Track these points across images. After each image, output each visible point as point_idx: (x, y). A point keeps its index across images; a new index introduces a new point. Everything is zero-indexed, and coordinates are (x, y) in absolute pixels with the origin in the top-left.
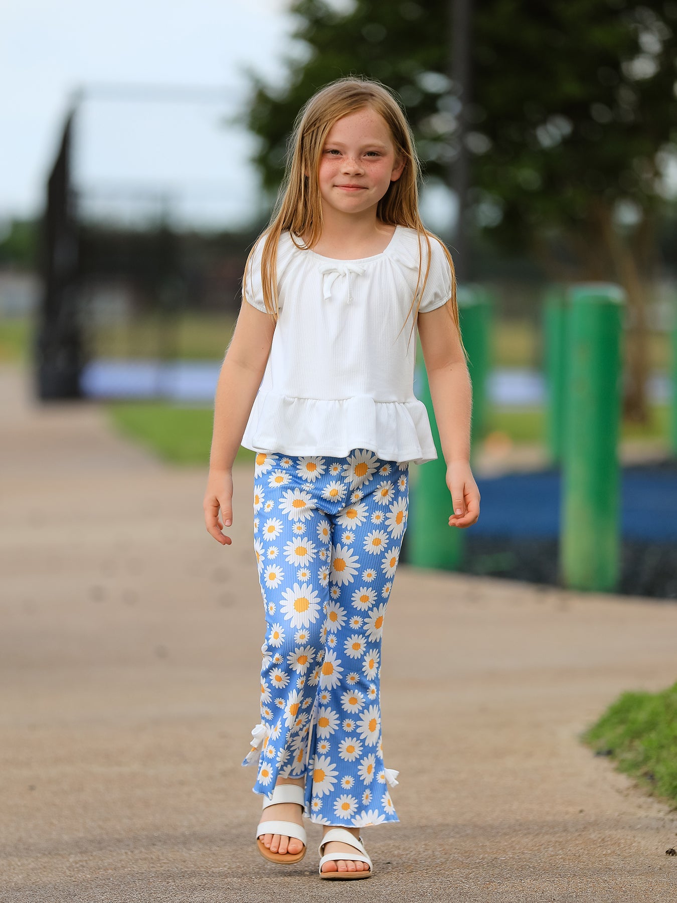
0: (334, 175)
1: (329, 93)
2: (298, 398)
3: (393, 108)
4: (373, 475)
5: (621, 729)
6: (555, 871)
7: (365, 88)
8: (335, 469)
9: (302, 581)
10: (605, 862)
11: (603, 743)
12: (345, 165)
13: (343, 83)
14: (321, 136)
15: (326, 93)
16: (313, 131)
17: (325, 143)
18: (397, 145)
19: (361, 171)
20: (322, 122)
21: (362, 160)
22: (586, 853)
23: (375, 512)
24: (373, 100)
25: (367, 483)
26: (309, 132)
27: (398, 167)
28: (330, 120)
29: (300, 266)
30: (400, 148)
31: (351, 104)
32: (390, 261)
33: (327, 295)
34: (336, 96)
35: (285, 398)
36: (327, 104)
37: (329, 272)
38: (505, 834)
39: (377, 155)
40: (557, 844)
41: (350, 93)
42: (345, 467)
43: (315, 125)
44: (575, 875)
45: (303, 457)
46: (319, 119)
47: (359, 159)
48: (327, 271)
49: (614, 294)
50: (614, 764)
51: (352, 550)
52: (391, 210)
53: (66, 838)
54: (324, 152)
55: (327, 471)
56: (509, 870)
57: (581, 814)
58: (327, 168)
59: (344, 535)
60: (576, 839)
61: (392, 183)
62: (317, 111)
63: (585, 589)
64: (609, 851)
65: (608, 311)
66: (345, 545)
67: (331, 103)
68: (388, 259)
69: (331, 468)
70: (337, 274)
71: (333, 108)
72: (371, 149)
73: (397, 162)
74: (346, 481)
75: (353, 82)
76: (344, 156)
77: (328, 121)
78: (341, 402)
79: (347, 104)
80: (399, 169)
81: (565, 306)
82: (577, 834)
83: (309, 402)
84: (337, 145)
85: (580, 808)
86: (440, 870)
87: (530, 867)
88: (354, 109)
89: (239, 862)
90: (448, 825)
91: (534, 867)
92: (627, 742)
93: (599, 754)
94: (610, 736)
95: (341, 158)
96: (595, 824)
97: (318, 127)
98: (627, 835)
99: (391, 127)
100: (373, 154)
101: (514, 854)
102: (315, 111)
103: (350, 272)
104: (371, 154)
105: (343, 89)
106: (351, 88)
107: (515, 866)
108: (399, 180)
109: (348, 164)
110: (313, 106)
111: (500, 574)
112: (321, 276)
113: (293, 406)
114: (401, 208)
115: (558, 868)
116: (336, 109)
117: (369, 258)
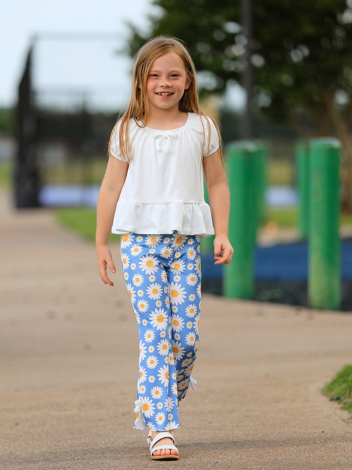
0: (155, 88)
1: (150, 45)
2: (143, 204)
3: (184, 51)
4: (184, 243)
5: (344, 386)
6: (309, 466)
7: (169, 41)
8: (167, 240)
9: (159, 307)
10: (337, 460)
11: (334, 394)
12: (161, 82)
13: (157, 39)
14: (147, 67)
15: (149, 45)
16: (143, 65)
17: (149, 71)
18: (187, 71)
19: (170, 85)
20: (147, 60)
21: (170, 79)
22: (326, 455)
23: (189, 264)
24: (173, 47)
25: (182, 248)
26: (141, 65)
27: (188, 82)
28: (152, 59)
29: (142, 135)
30: (189, 72)
31: (162, 50)
32: (189, 130)
33: (158, 148)
34: (154, 46)
35: (136, 204)
36: (150, 51)
37: (158, 137)
38: (281, 445)
39: (177, 76)
40: (310, 451)
41: (162, 44)
42: (172, 239)
43: (144, 62)
44: (320, 468)
45: (150, 235)
46: (146, 58)
47: (168, 79)
48: (157, 136)
49: (335, 143)
50: (341, 406)
51: (180, 285)
52: (185, 104)
53: (36, 451)
54: (149, 76)
55: (162, 241)
56: (283, 465)
57: (323, 433)
58: (151, 84)
59: (175, 278)
60: (321, 448)
61: (185, 90)
62: (144, 55)
63: (321, 308)
64: (339, 454)
65: (332, 152)
66: (176, 282)
67: (152, 50)
68: (187, 129)
69: (165, 240)
70: (162, 138)
71: (153, 53)
72: (174, 73)
73: (187, 80)
74: (172, 246)
75: (163, 39)
76: (160, 77)
77: (150, 59)
78: (167, 205)
79: (160, 50)
80: (188, 83)
81: (308, 150)
82: (321, 445)
83: (150, 206)
84: (156, 72)
85: (322, 430)
86: (245, 466)
87: (295, 464)
88: (164, 52)
89: (133, 463)
90: (249, 441)
91: (297, 464)
92: (348, 392)
93: (332, 400)
94: (338, 390)
95: (159, 78)
96: (331, 439)
97: (146, 63)
98: (349, 445)
99: (184, 61)
100: (175, 75)
101: (286, 456)
102: (144, 54)
103: (169, 137)
104: (174, 75)
105: (158, 43)
106: (161, 42)
107: (287, 463)
108: (188, 89)
109: (163, 82)
110: (142, 52)
111: (274, 301)
112: (154, 139)
113: (140, 208)
114: (190, 104)
115: (311, 464)
116: (154, 53)
117: (178, 129)
